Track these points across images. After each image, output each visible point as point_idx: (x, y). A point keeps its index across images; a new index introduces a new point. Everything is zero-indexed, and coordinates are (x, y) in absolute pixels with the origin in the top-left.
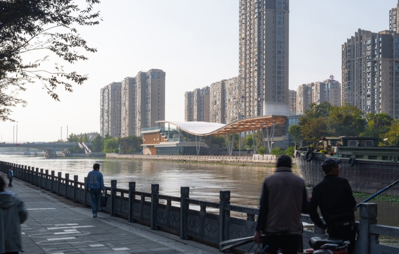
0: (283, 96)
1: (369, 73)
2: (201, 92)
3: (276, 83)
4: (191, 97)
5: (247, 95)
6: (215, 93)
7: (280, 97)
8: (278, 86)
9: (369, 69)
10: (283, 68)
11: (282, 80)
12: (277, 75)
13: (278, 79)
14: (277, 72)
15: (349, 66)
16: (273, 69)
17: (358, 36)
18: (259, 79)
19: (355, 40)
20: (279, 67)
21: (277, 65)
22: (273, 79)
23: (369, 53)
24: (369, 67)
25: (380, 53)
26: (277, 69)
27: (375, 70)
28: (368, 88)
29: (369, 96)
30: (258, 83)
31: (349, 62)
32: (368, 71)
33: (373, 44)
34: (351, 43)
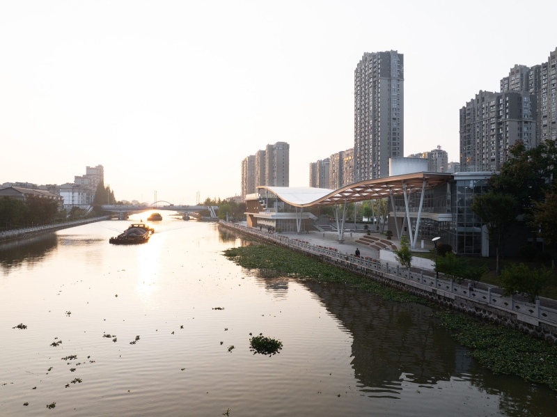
1: (493, 136)
2: (323, 163)
3: (391, 149)
4: (314, 167)
5: (363, 162)
6: (334, 164)
11: (397, 147)
12: (392, 142)
14: (392, 139)
15: (469, 130)
16: (388, 136)
17: (480, 98)
18: (374, 146)
19: (476, 103)
20: (394, 134)
21: (392, 132)
22: (388, 146)
23: (493, 114)
24: (493, 130)
25: (507, 114)
26: (392, 137)
27: (501, 132)
28: (493, 151)
29: (493, 160)
30: (373, 150)
31: (469, 125)
32: (492, 133)
33: (498, 105)
34: (471, 106)
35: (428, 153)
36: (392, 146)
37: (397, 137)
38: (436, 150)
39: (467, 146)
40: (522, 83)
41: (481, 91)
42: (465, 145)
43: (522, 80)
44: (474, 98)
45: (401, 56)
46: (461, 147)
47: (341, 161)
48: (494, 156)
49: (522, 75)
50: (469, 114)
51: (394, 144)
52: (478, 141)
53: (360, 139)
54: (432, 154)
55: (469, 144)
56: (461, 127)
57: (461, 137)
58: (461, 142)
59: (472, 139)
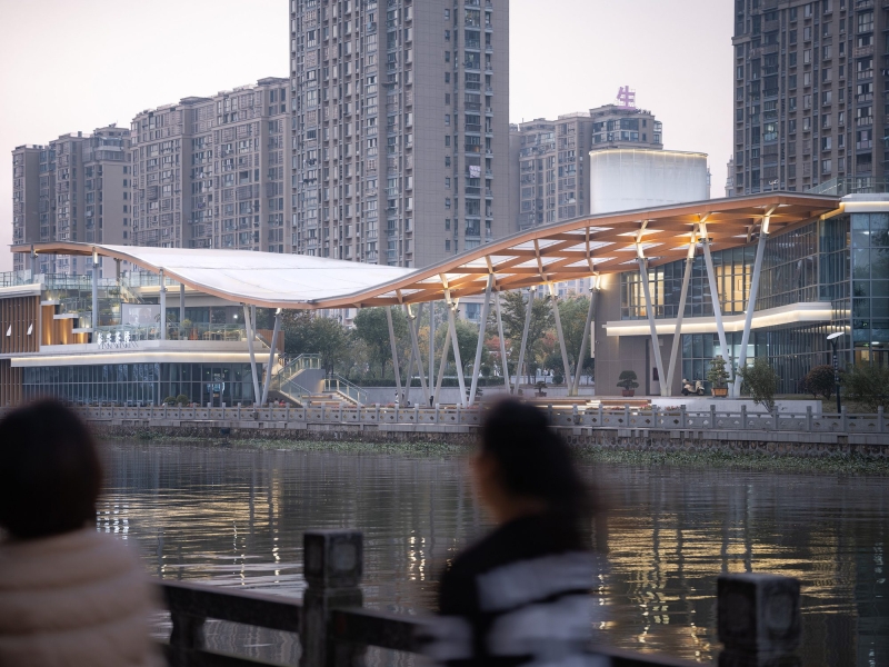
0: (488, 160)
1: (865, 60)
2: (88, 150)
3: (461, 104)
4: (40, 169)
5: (333, 153)
6: (155, 154)
7: (475, 161)
8: (469, 118)
9: (866, 42)
10: (488, 42)
11: (483, 92)
12: (462, 71)
13: (468, 86)
14: (462, 58)
15: (772, 35)
16: (448, 46)
18: (387, 86)
20: (472, 36)
21: (462, 28)
22: (448, 88)
24: (866, 37)
26: (463, 49)
28: (864, 121)
30: (386, 105)
31: (771, 13)
32: (860, 50)
35: (581, 121)
36: (462, 92)
37: (482, 49)
38: (614, 110)
39: (763, 99)
42: (756, 94)
46: (738, 103)
47: (193, 141)
52: (807, 80)
53: (321, 54)
54: (598, 127)
55: (771, 90)
57: (738, 60)
58: (738, 82)
59: (783, 73)
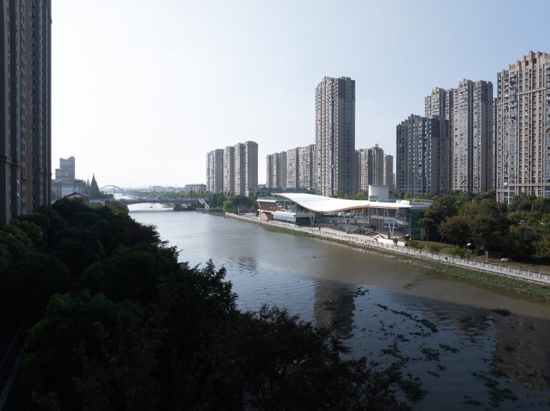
1: (420, 148)
2: (279, 156)
4: (271, 159)
5: (323, 163)
6: (291, 157)
14: (346, 147)
15: (403, 143)
16: (344, 144)
17: (411, 120)
18: (333, 152)
19: (408, 122)
21: (346, 141)
22: (344, 152)
23: (421, 133)
24: (420, 144)
25: (430, 134)
26: (346, 144)
27: (426, 146)
28: (420, 159)
29: (420, 166)
30: (332, 155)
31: (403, 139)
33: (424, 126)
34: (405, 125)
36: (346, 152)
38: (375, 148)
40: (440, 103)
41: (412, 115)
43: (440, 99)
44: (407, 119)
45: (353, 82)
48: (420, 163)
49: (440, 96)
50: (403, 131)
51: (348, 150)
52: (410, 151)
55: (403, 152)
56: (397, 139)
59: (405, 150)
